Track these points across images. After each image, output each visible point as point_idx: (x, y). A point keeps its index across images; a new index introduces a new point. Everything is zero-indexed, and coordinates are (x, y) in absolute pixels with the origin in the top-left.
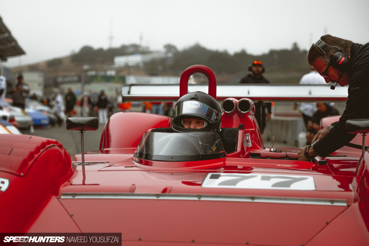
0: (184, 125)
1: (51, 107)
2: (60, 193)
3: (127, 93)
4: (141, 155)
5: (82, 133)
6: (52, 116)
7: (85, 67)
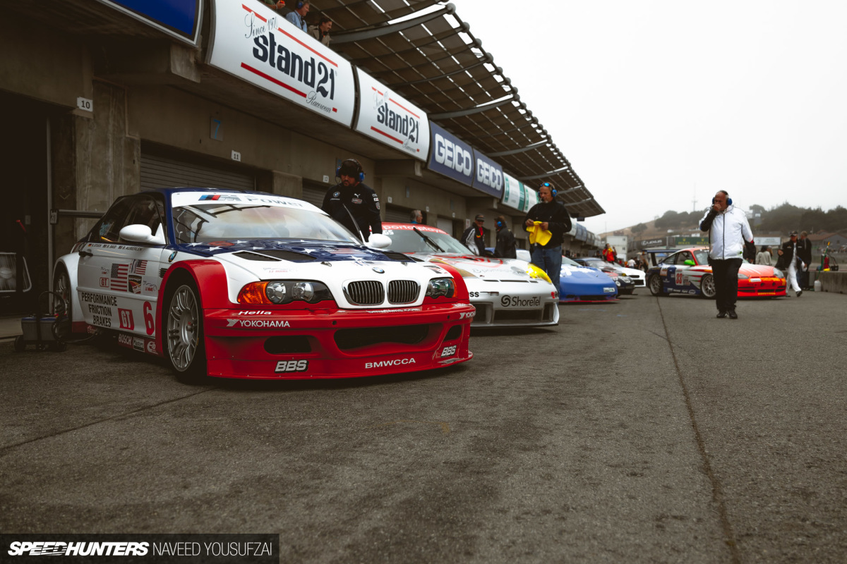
7: (669, 231)
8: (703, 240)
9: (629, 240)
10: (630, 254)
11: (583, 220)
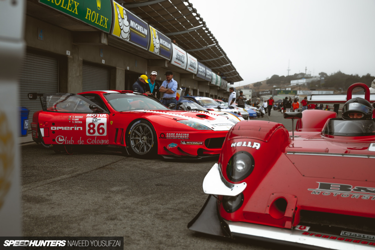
0: (350, 116)
1: (258, 107)
2: (285, 151)
3: (310, 99)
4: (326, 132)
5: (293, 120)
6: (258, 112)
7: (274, 86)
8: (292, 92)
9: (252, 91)
10: (253, 98)
11: (233, 84)
